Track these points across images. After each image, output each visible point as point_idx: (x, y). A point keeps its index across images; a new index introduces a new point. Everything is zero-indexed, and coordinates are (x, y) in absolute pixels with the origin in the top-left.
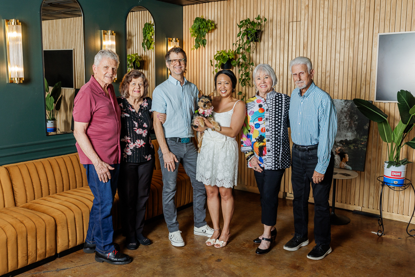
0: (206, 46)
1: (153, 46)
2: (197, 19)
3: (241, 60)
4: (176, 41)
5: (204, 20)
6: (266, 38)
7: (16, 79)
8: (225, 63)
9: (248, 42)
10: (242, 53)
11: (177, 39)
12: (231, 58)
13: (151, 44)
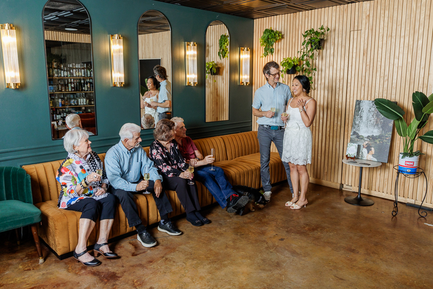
0: (274, 54)
1: (227, 54)
2: (266, 30)
3: (305, 66)
5: (272, 31)
6: (328, 46)
7: (118, 83)
8: (290, 69)
9: (312, 50)
10: (306, 60)
11: (248, 48)
12: (296, 64)
13: (225, 53)
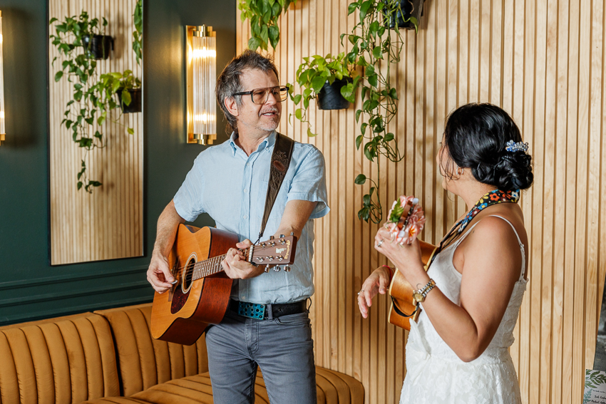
4: (207, 34)
6: (442, 17)
8: (317, 91)
11: (210, 28)
12: (341, 77)
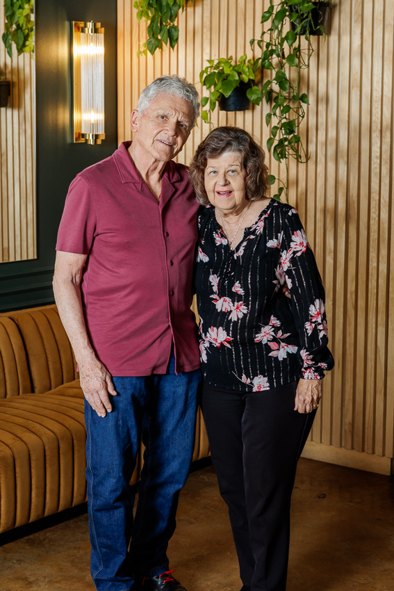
1: (31, 42)
4: (96, 31)
6: (345, 24)
8: (227, 95)
9: (293, 36)
10: (277, 67)
11: (99, 25)
13: (26, 38)
